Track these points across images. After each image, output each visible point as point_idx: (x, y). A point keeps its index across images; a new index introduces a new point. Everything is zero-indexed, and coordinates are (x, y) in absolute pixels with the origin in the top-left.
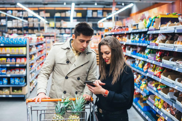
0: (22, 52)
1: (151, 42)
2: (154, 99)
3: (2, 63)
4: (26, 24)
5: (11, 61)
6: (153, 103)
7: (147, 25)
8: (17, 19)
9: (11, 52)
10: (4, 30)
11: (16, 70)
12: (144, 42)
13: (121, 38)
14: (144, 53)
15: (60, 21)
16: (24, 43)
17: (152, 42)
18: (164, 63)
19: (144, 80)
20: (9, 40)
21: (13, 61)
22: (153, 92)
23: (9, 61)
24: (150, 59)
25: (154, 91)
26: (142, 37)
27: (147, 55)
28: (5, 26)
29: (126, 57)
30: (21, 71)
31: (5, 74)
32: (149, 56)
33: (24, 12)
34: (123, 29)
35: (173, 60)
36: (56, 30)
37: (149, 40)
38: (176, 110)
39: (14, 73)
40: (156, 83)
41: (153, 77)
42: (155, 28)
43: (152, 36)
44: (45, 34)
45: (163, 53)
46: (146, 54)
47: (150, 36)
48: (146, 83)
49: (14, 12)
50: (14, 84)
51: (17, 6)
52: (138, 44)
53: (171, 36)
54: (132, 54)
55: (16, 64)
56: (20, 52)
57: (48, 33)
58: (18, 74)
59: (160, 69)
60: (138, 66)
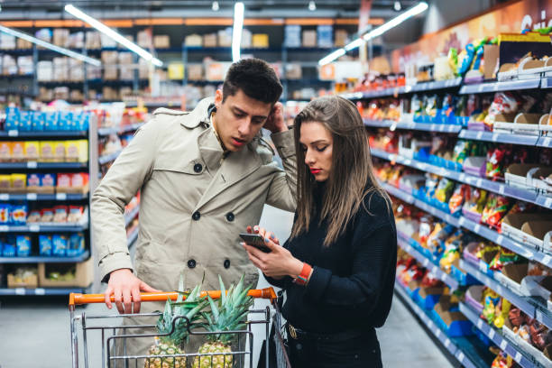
0: (75, 155)
1: (471, 120)
2: (482, 299)
3: (14, 189)
4: (95, 72)
5: (41, 184)
6: (480, 310)
7: (460, 65)
8: (68, 57)
9: (43, 155)
10: (26, 89)
11: (57, 211)
12: (450, 121)
13: (383, 110)
14: (452, 155)
15: (200, 60)
16: (81, 128)
17: (475, 119)
18: (511, 183)
19: (453, 238)
20: (36, 119)
21: (48, 184)
22: (478, 276)
23: (35, 184)
24: (469, 172)
25: (481, 272)
26: (445, 104)
27: (461, 161)
28: (31, 77)
29: (399, 168)
30: (70, 215)
31: (23, 224)
32: (467, 163)
33: (89, 35)
34: (389, 82)
35: (536, 176)
36: (188, 88)
37: (467, 115)
38: (548, 332)
39: (52, 220)
40: (488, 249)
41: (477, 229)
42: (483, 77)
43: (475, 100)
44: (151, 102)
45: (508, 153)
46: (458, 159)
47: (471, 102)
48: (458, 250)
49: (58, 33)
50: (52, 255)
51: (66, 16)
52: (433, 127)
53: (532, 101)
54: (415, 158)
55: (55, 192)
56: (68, 155)
57: (161, 97)
58: (64, 224)
59: (501, 203)
60: (433, 198)
